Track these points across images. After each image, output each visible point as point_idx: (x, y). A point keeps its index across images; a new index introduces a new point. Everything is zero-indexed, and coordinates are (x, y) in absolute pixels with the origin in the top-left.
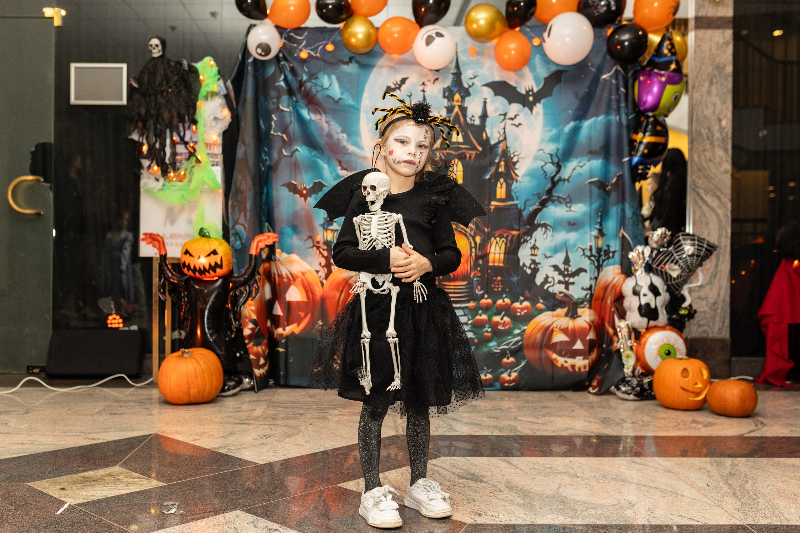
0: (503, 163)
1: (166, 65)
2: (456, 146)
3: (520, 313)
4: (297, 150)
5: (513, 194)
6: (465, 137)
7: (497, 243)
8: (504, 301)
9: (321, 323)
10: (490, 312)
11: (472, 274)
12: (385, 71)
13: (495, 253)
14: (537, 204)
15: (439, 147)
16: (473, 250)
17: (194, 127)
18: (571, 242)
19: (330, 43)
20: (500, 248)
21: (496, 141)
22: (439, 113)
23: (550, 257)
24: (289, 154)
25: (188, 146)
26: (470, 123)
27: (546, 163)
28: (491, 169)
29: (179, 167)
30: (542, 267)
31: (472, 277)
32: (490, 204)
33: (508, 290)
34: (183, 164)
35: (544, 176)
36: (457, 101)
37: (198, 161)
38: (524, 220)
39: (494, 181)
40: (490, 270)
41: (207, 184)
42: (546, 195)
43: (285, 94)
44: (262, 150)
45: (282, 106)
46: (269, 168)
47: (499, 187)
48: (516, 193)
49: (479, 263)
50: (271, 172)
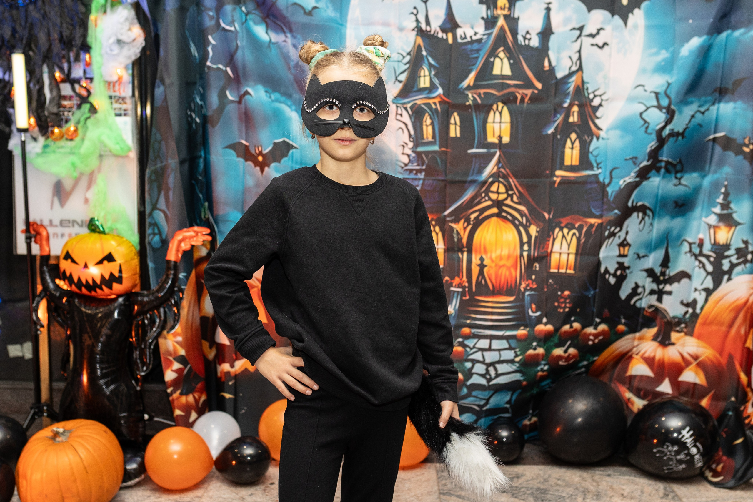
0: (575, 109)
2: (501, 81)
3: (593, 340)
4: (248, 93)
5: (591, 158)
6: (515, 67)
7: (564, 236)
8: (571, 327)
10: (549, 344)
11: (523, 285)
13: (560, 254)
14: (633, 175)
15: (471, 84)
16: (526, 247)
17: (86, 57)
20: (569, 246)
21: (566, 72)
22: (472, 28)
23: (643, 257)
24: (237, 99)
25: (77, 86)
26: (523, 43)
27: (648, 108)
28: (556, 119)
29: (66, 118)
30: (631, 273)
31: (522, 290)
32: (553, 175)
33: (578, 310)
34: (73, 114)
35: (644, 128)
36: (503, 9)
37: (93, 110)
38: (609, 200)
39: (561, 138)
40: (552, 281)
41: (105, 146)
42: (648, 161)
43: (229, 3)
44: (195, 92)
45: (224, 22)
46: (205, 119)
47: (569, 148)
48: (596, 157)
49: (534, 269)
50: (209, 127)
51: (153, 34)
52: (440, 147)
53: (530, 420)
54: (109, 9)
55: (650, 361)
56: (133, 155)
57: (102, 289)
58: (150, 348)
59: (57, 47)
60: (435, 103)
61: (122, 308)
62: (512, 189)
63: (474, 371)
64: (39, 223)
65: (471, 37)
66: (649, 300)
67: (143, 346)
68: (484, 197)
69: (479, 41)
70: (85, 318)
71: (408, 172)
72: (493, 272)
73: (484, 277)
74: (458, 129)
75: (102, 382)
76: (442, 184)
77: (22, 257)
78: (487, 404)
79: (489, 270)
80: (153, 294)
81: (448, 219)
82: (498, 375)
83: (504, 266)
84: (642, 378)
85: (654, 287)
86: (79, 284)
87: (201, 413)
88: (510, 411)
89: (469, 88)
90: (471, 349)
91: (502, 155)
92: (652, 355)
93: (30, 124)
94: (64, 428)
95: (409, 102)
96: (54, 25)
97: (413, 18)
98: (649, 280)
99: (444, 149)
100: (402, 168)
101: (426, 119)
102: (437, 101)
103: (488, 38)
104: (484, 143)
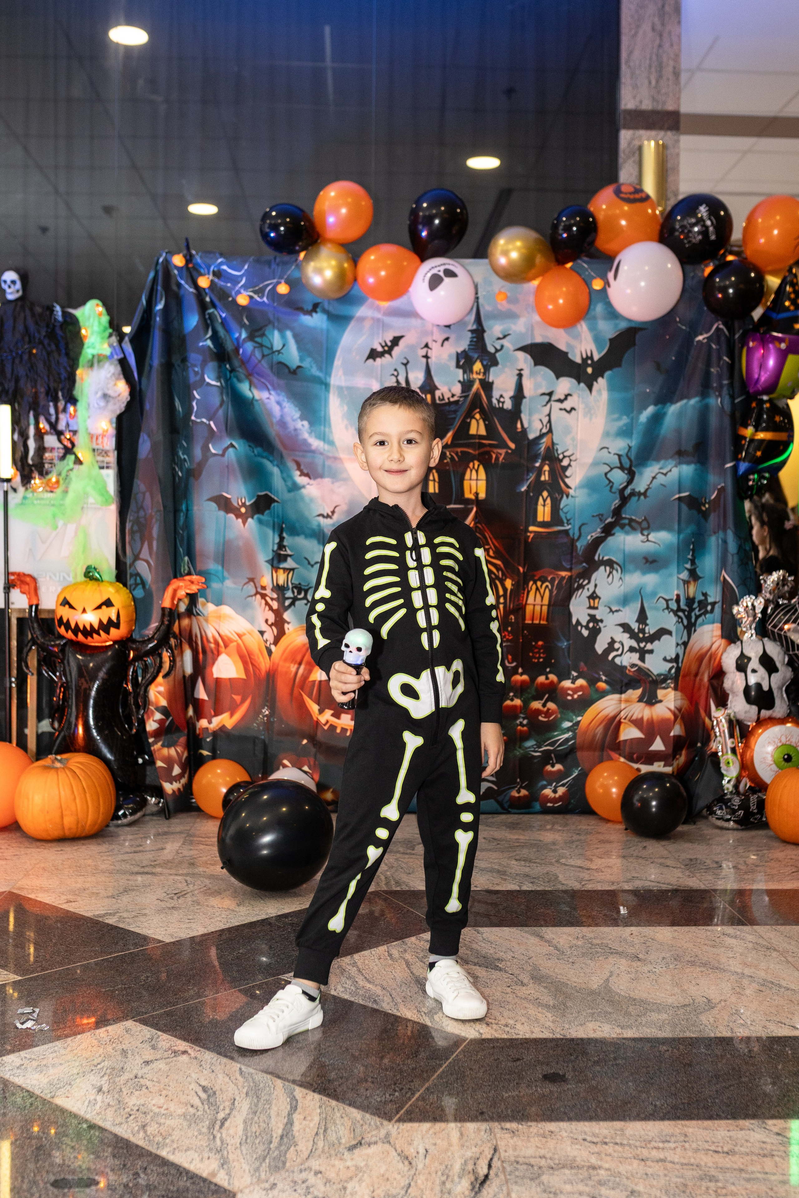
0: (547, 468)
1: (28, 313)
2: (477, 441)
3: (572, 696)
4: (232, 446)
5: (562, 515)
6: (490, 428)
7: (537, 589)
8: (548, 679)
9: (267, 713)
10: (526, 695)
12: (367, 324)
13: (534, 605)
14: (599, 530)
15: (449, 443)
16: (502, 600)
17: (71, 409)
18: (649, 589)
19: (283, 281)
20: (542, 598)
21: (537, 434)
22: (450, 390)
23: (617, 611)
24: (220, 452)
25: (62, 437)
26: (497, 406)
27: (612, 469)
28: (529, 477)
29: (48, 470)
30: (604, 626)
32: (527, 530)
33: (553, 661)
34: (55, 466)
35: (609, 487)
36: (477, 373)
37: (77, 461)
38: (578, 554)
39: (534, 496)
40: (528, 631)
42: (612, 517)
44: (179, 446)
45: (210, 379)
46: (188, 473)
47: (541, 505)
48: (566, 513)
49: (510, 620)
50: (192, 480)
51: (138, 388)
54: (96, 365)
57: (99, 635)
62: (488, 544)
65: (449, 399)
69: (456, 402)
74: (437, 485)
85: (635, 644)
86: (76, 630)
91: (479, 511)
97: (394, 379)
98: (626, 635)
103: (465, 401)
104: (461, 499)
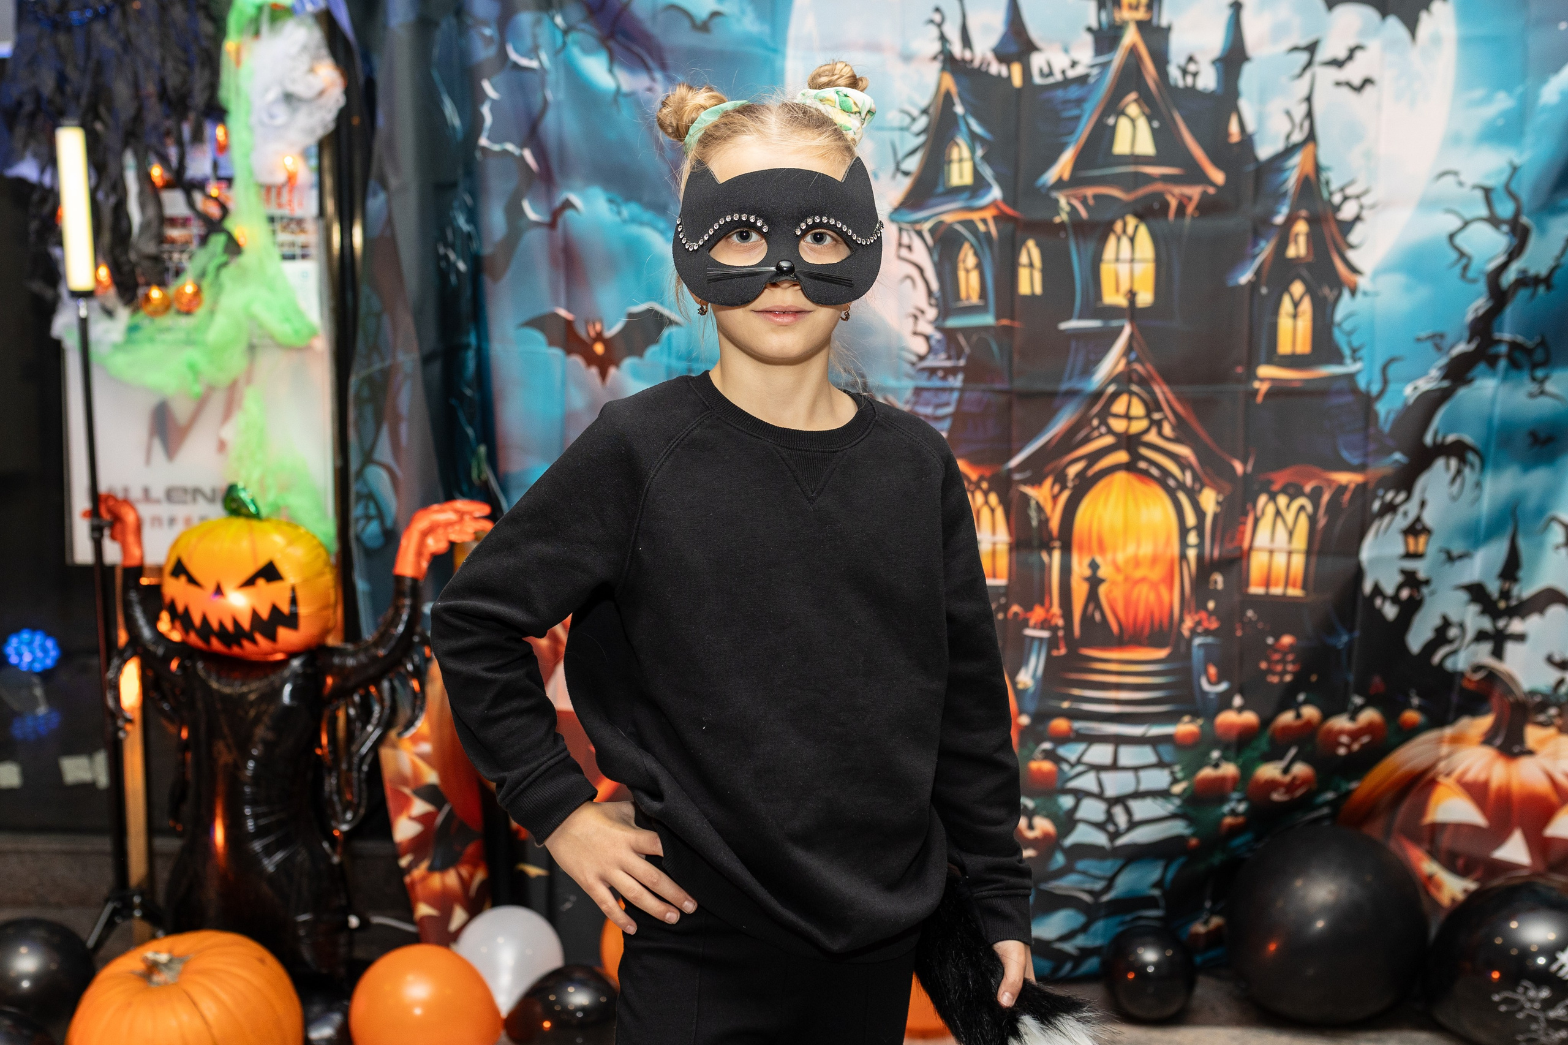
0: (1301, 227)
2: (1131, 169)
3: (1348, 745)
4: (570, 204)
5: (1338, 336)
6: (1164, 137)
7: (1278, 513)
8: (1298, 716)
10: (1249, 754)
11: (1188, 623)
13: (1271, 552)
14: (1434, 373)
15: (1066, 176)
16: (1192, 538)
17: (218, 132)
20: (1291, 534)
21: (1280, 146)
22: (1066, 50)
23: (1461, 557)
24: (546, 218)
25: (199, 195)
26: (1181, 83)
27: (1466, 224)
28: (1257, 250)
29: (177, 267)
30: (1432, 593)
31: (1186, 633)
32: (1253, 376)
33: (1314, 678)
34: (190, 258)
35: (1458, 269)
36: (1134, 8)
37: (234, 248)
38: (1380, 432)
39: (1270, 293)
40: (1255, 612)
41: (261, 326)
42: (1469, 341)
43: (527, 8)
44: (456, 204)
45: (517, 50)
46: (477, 264)
47: (1288, 314)
48: (1349, 334)
49: (1211, 587)
50: (487, 280)
51: (361, 79)
52: (998, 317)
53: (1206, 923)
54: (266, 27)
55: (1477, 791)
56: (323, 346)
57: (254, 641)
58: (360, 769)
59: (154, 113)
60: (984, 221)
61: (300, 681)
62: (1159, 409)
63: (1080, 814)
64: (120, 495)
65: (1063, 72)
66: (1475, 654)
67: (344, 766)
68: (1098, 428)
69: (1082, 80)
70: (219, 706)
71: (926, 375)
72: (1118, 594)
73: (1099, 606)
74: (1037, 276)
75: (257, 846)
76: (1002, 399)
77: (84, 569)
78: (1109, 887)
79: (1110, 591)
80: (366, 650)
81: (1017, 477)
82: (1133, 825)
83: (1143, 580)
84: (1460, 828)
85: (1486, 624)
86: (205, 630)
87: (474, 911)
88: (1162, 903)
89: (1060, 184)
90: (1073, 766)
91: (1137, 334)
92: (1482, 777)
93: (97, 281)
94: (170, 952)
95: (926, 219)
96: (148, 64)
97: (934, 31)
98: (1474, 609)
99: (1005, 322)
100: (913, 364)
101: (966, 255)
102: (988, 214)
103: (1102, 74)
104: (1095, 308)
